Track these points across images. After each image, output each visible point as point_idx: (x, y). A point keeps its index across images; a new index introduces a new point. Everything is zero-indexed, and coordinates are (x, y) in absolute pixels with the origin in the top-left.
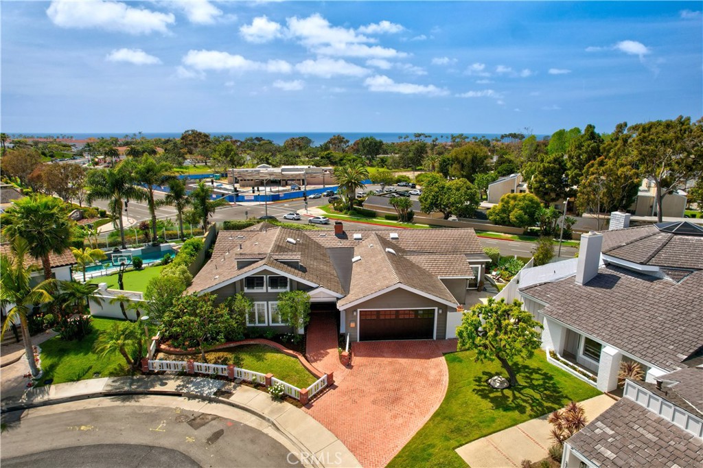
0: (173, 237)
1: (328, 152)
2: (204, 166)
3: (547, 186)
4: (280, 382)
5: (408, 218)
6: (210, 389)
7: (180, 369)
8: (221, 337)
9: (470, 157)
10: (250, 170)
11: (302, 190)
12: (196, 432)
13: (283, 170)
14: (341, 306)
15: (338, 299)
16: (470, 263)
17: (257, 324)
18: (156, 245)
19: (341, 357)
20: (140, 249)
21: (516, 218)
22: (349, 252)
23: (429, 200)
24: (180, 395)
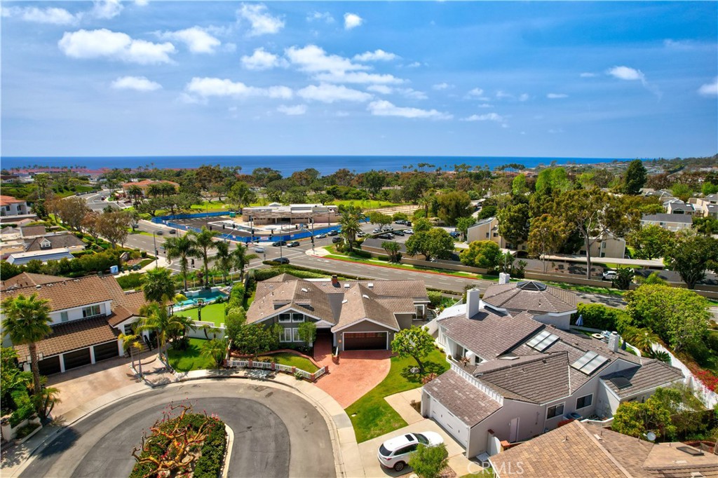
0: (219, 282)
1: (334, 186)
2: (218, 202)
3: (513, 231)
4: (300, 370)
5: (397, 259)
6: (263, 375)
7: (245, 365)
8: (267, 347)
9: (453, 203)
10: (263, 208)
11: (310, 227)
12: (259, 393)
13: (292, 209)
14: (333, 330)
15: (332, 326)
16: (415, 304)
17: (286, 341)
18: (208, 288)
19: (333, 358)
20: (198, 291)
21: (480, 261)
22: (341, 296)
23: (413, 245)
24: (246, 378)
